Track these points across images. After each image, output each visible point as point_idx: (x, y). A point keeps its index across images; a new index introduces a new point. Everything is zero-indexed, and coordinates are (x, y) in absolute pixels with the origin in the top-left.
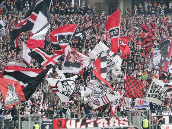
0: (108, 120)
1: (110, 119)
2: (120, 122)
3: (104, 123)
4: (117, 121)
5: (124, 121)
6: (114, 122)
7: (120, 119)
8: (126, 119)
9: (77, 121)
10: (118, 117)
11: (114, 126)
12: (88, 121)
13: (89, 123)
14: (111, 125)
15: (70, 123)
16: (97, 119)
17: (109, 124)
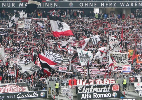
0: (103, 80)
1: (104, 79)
2: (110, 81)
3: (100, 82)
4: (108, 81)
5: (112, 80)
6: (107, 82)
7: (110, 79)
8: (114, 79)
9: (83, 81)
10: (108, 78)
11: (106, 83)
12: (90, 81)
13: (91, 82)
14: (104, 83)
15: (79, 82)
16: (96, 80)
17: (103, 82)
